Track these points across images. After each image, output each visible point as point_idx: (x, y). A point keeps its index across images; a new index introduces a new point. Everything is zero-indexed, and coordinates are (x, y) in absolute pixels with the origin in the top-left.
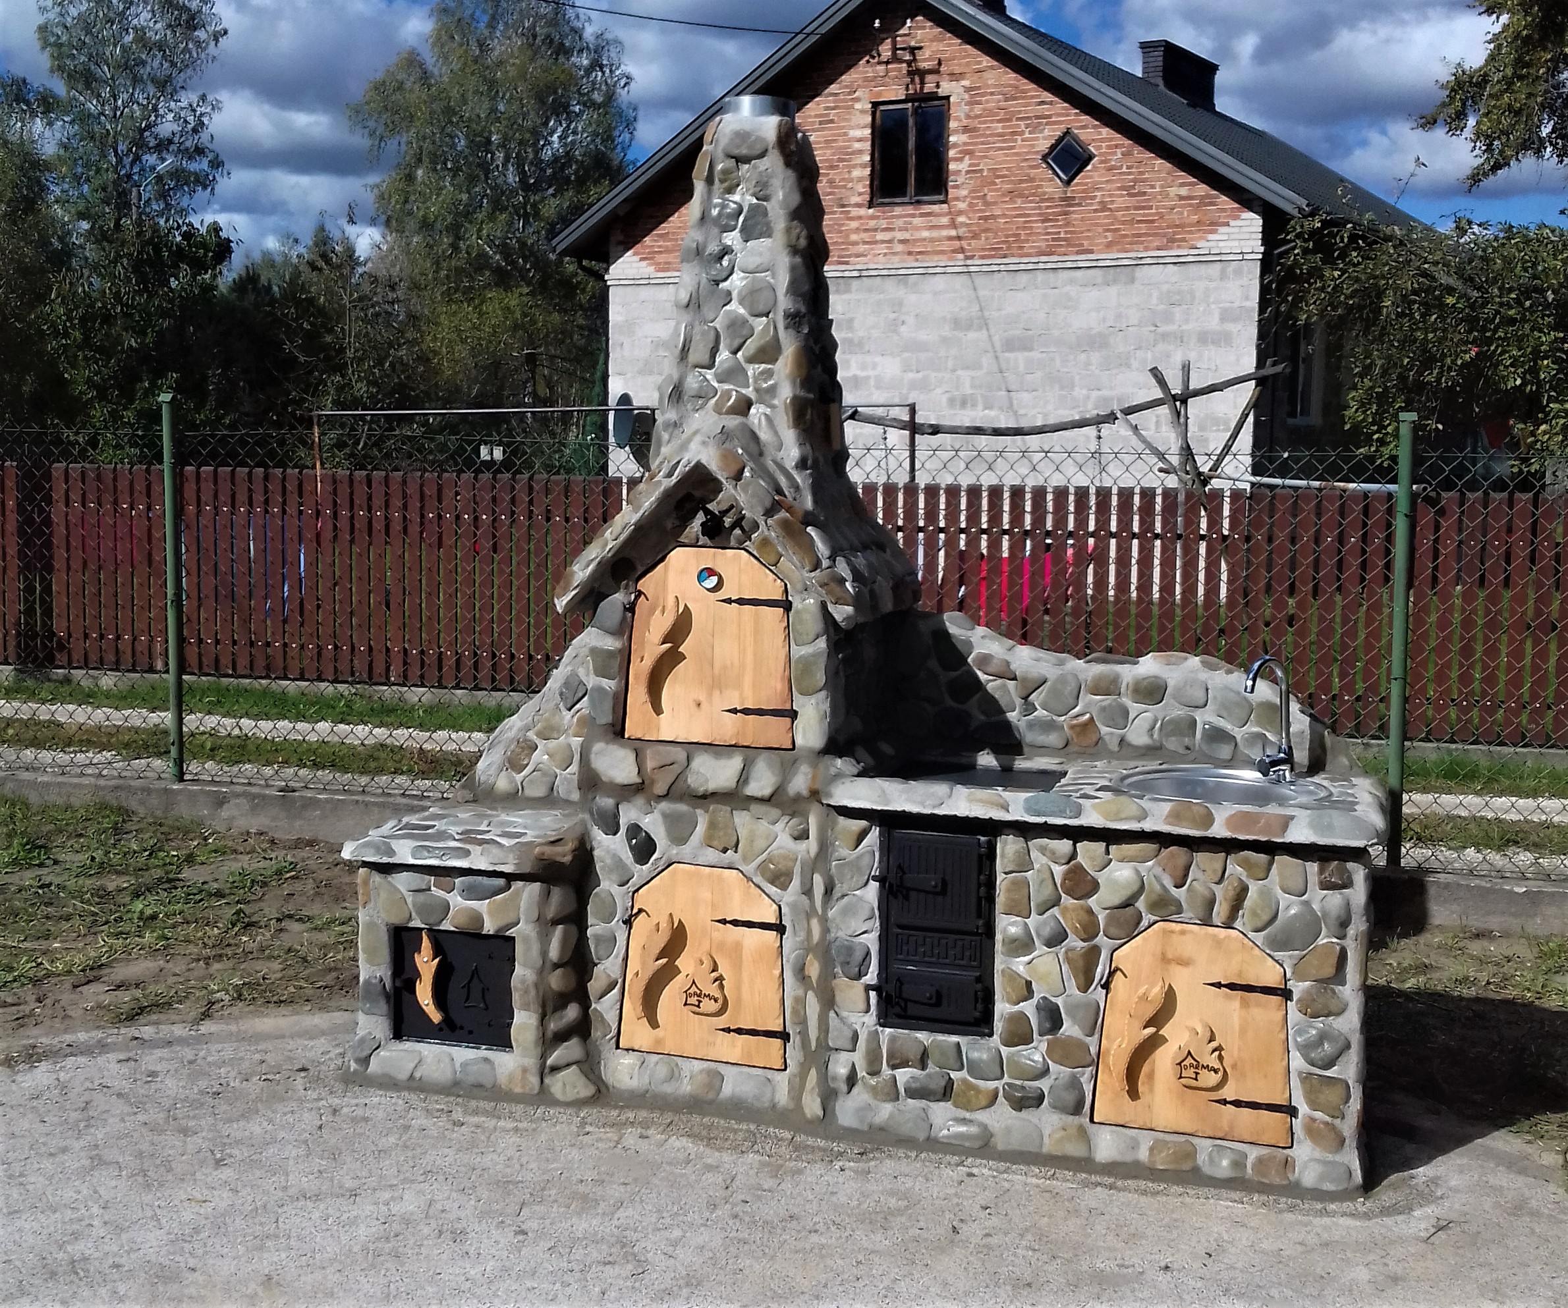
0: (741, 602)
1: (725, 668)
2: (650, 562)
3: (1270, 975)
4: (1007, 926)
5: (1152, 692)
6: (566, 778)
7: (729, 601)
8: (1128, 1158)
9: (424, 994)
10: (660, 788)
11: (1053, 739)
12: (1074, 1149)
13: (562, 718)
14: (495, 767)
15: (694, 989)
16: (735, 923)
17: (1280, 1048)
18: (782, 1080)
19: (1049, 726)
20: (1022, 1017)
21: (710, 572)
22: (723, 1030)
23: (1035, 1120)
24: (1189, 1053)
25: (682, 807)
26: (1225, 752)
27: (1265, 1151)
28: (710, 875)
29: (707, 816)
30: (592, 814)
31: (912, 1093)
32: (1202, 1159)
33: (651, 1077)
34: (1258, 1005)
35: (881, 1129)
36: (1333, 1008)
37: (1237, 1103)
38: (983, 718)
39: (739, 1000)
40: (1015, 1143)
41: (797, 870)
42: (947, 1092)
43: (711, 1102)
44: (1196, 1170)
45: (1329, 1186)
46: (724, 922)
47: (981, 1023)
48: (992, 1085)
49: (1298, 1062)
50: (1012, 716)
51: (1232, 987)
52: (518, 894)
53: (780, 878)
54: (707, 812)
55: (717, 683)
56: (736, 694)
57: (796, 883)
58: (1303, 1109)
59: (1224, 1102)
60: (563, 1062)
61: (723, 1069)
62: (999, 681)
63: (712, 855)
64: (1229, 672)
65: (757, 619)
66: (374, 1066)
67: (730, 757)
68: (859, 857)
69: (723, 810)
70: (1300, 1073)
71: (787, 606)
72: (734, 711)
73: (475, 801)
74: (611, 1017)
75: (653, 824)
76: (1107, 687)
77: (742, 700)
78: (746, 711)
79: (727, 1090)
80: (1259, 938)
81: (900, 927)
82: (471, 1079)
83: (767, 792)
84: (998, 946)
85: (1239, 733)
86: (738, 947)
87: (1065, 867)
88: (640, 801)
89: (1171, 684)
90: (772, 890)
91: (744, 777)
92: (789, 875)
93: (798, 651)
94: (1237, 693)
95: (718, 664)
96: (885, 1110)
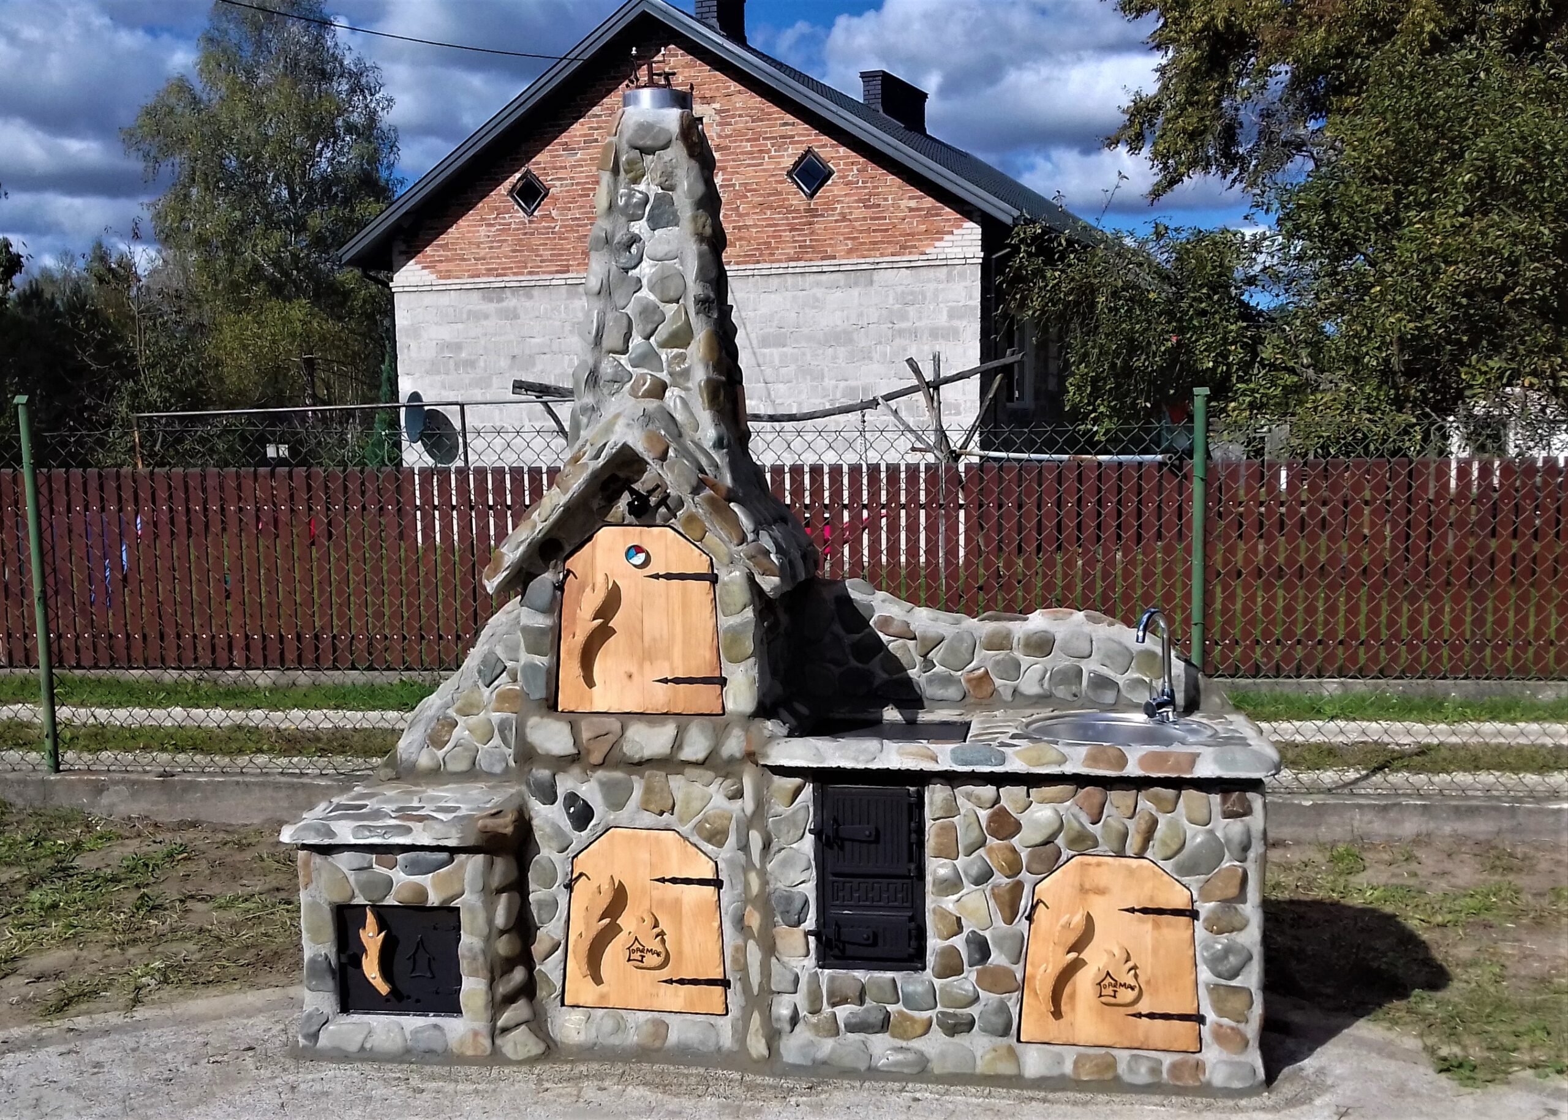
0: (669, 576)
1: (654, 640)
2: (578, 541)
3: (1178, 898)
4: (936, 868)
5: (1042, 645)
6: (487, 752)
7: (657, 576)
8: (1055, 1072)
9: (371, 968)
10: (596, 758)
11: (952, 693)
12: (1006, 1068)
13: (481, 695)
14: (415, 745)
15: (637, 945)
16: (674, 881)
17: (1189, 963)
18: (725, 1025)
19: (947, 681)
20: (954, 950)
21: (638, 549)
22: (666, 982)
23: (967, 1044)
24: (1108, 973)
25: (618, 775)
26: (1109, 697)
27: (1177, 1057)
28: (648, 837)
29: (643, 782)
30: (528, 785)
31: (851, 1028)
32: (1122, 1069)
33: (598, 1030)
34: (1168, 925)
35: (824, 1063)
36: (1237, 925)
37: (1152, 1016)
38: (885, 676)
39: (680, 953)
40: (950, 1067)
41: (733, 826)
42: (884, 1025)
43: (658, 1050)
44: (1117, 1078)
45: (1237, 1084)
46: (663, 880)
47: (914, 959)
48: (926, 1015)
49: (1205, 975)
50: (913, 673)
51: (1145, 911)
52: (462, 866)
53: (717, 837)
54: (642, 777)
55: (648, 656)
56: (666, 665)
57: (732, 840)
58: (1211, 1016)
59: (1139, 1015)
60: (512, 1023)
61: (666, 1017)
62: (901, 641)
63: (649, 819)
64: (1111, 624)
65: (684, 591)
66: (323, 1041)
67: (662, 724)
68: (795, 813)
69: (657, 776)
70: (1207, 985)
71: (713, 579)
72: (665, 681)
73: (398, 778)
74: (556, 977)
75: (590, 791)
76: (999, 643)
77: (673, 671)
78: (677, 681)
79: (673, 1037)
80: (1168, 865)
81: (835, 875)
82: (423, 1046)
83: (701, 756)
84: (929, 887)
85: (1121, 680)
86: (677, 903)
87: (989, 811)
88: (576, 770)
89: (1059, 637)
90: (709, 848)
91: (678, 743)
92: (725, 833)
93: (726, 622)
94: (1120, 643)
95: (647, 638)
96: (827, 1046)
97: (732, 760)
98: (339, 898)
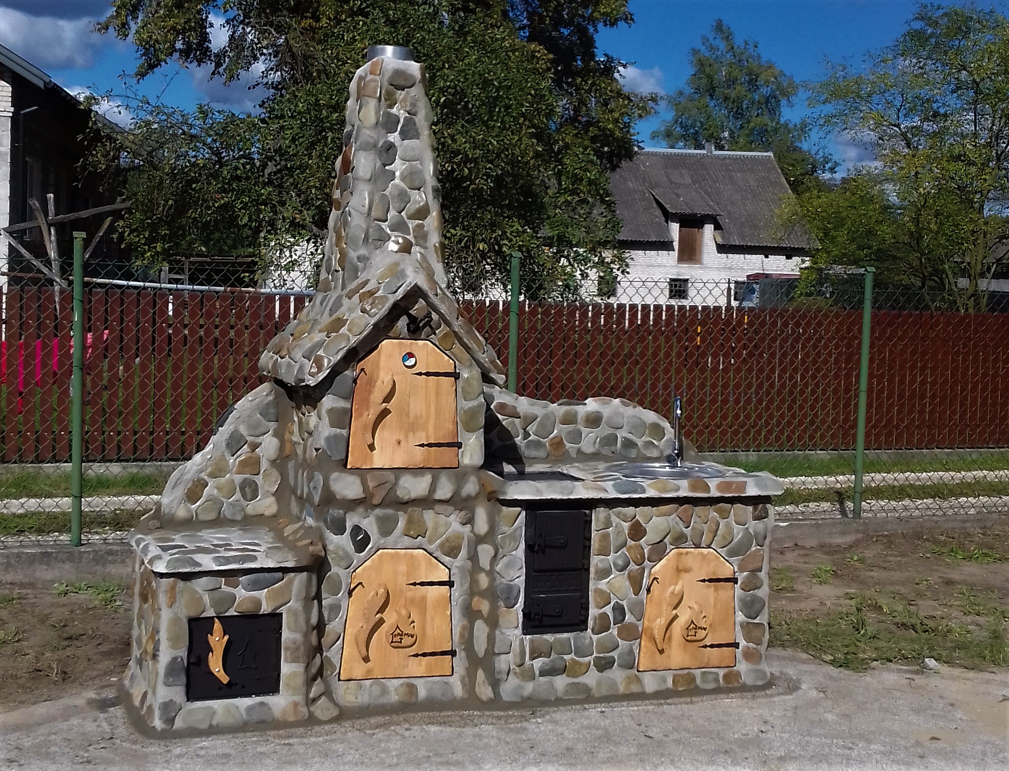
0: (428, 374)
1: (416, 417)
2: (368, 349)
3: (727, 570)
4: (596, 561)
5: (594, 421)
6: (231, 504)
7: (420, 374)
8: (663, 687)
9: (216, 664)
10: (377, 500)
11: (542, 454)
12: (635, 688)
13: (227, 462)
14: (176, 501)
15: (398, 631)
16: (422, 584)
17: (732, 612)
18: (453, 681)
19: (538, 445)
20: (605, 615)
22: (414, 656)
23: (611, 676)
24: (692, 622)
25: (389, 511)
26: (633, 453)
27: (726, 670)
28: (406, 554)
29: (406, 516)
30: (326, 521)
31: (543, 673)
32: (698, 681)
33: (369, 695)
34: (723, 588)
35: (529, 698)
36: (758, 585)
37: (712, 646)
38: (500, 443)
39: (424, 634)
40: (604, 692)
41: (465, 543)
42: (563, 670)
43: (415, 703)
44: (697, 687)
45: (760, 683)
46: (414, 584)
47: (580, 624)
48: (587, 659)
49: (740, 617)
50: (518, 440)
51: (710, 580)
52: (291, 582)
53: (452, 551)
54: (406, 513)
55: (412, 428)
56: (424, 434)
57: (463, 553)
58: (743, 643)
59: (705, 646)
60: (318, 695)
61: (412, 681)
62: (510, 419)
63: (407, 541)
64: (634, 407)
65: (438, 384)
66: (179, 723)
67: (423, 475)
68: (515, 530)
69: (415, 511)
70: (742, 625)
71: (456, 376)
72: (422, 445)
74: (335, 660)
75: (369, 524)
76: (569, 419)
77: (428, 439)
78: (430, 445)
79: (422, 693)
80: (723, 551)
81: (535, 571)
82: (255, 718)
83: (448, 496)
84: (592, 575)
85: (640, 442)
86: (424, 599)
87: (630, 523)
88: (361, 510)
89: (605, 415)
90: (447, 559)
91: (433, 488)
92: (459, 549)
93: (468, 404)
94: (640, 419)
95: (412, 416)
96: (529, 688)
97: (469, 498)
98: (193, 614)
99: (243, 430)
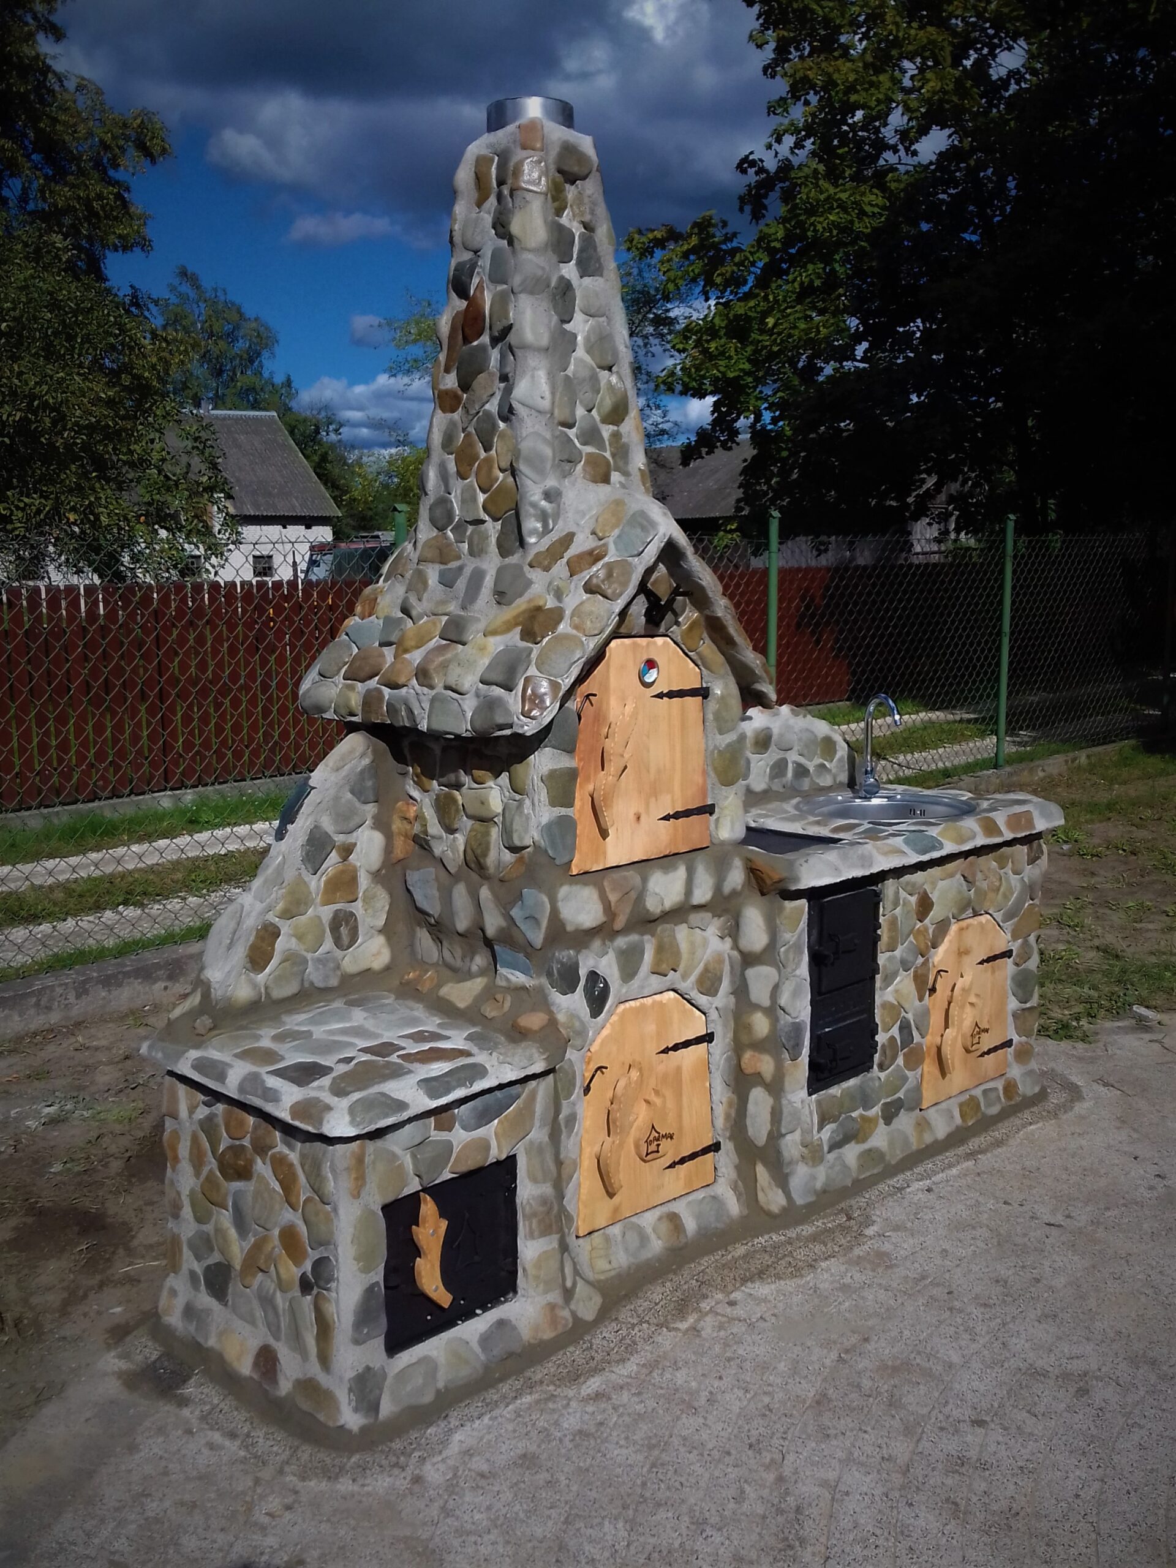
0: (671, 695)
1: (659, 771)
3: (1002, 941)
4: (884, 962)
6: (320, 961)
7: (660, 696)
8: (953, 1127)
9: (430, 1275)
10: (619, 924)
12: (927, 1139)
13: (307, 886)
15: (654, 1134)
16: (676, 1047)
17: (1005, 997)
18: (724, 1190)
20: (892, 1039)
21: (651, 664)
22: (670, 1167)
23: (900, 1126)
25: (634, 937)
26: (806, 785)
27: (1004, 1080)
28: (653, 1003)
29: (654, 940)
30: (549, 974)
31: (832, 1147)
32: (982, 1104)
33: (626, 1250)
34: (999, 967)
36: (1029, 954)
37: (989, 1053)
39: (681, 1128)
40: (897, 1154)
41: (727, 968)
42: (856, 1133)
43: (685, 1247)
44: (983, 1115)
45: (1034, 1091)
47: (868, 1058)
48: (874, 1110)
49: (1012, 1003)
51: (988, 960)
52: (530, 1098)
53: (709, 984)
54: (653, 935)
55: (654, 789)
56: (669, 797)
57: (725, 986)
58: (1014, 1038)
59: (985, 1054)
61: (675, 1205)
63: (655, 981)
64: (804, 716)
65: (682, 710)
66: (387, 1408)
67: (673, 867)
69: (667, 929)
71: (705, 693)
72: (666, 818)
74: (573, 1207)
75: (607, 965)
77: (674, 806)
78: (677, 816)
79: (690, 1225)
80: (998, 915)
82: (497, 1352)
83: (708, 896)
84: (878, 984)
85: (811, 766)
86: (678, 1070)
88: (598, 944)
89: (776, 732)
90: (702, 1000)
91: (689, 887)
92: (718, 979)
93: (722, 741)
94: (812, 732)
95: (653, 770)
96: (821, 1176)
97: (734, 893)
98: (389, 1194)
99: (327, 824)
